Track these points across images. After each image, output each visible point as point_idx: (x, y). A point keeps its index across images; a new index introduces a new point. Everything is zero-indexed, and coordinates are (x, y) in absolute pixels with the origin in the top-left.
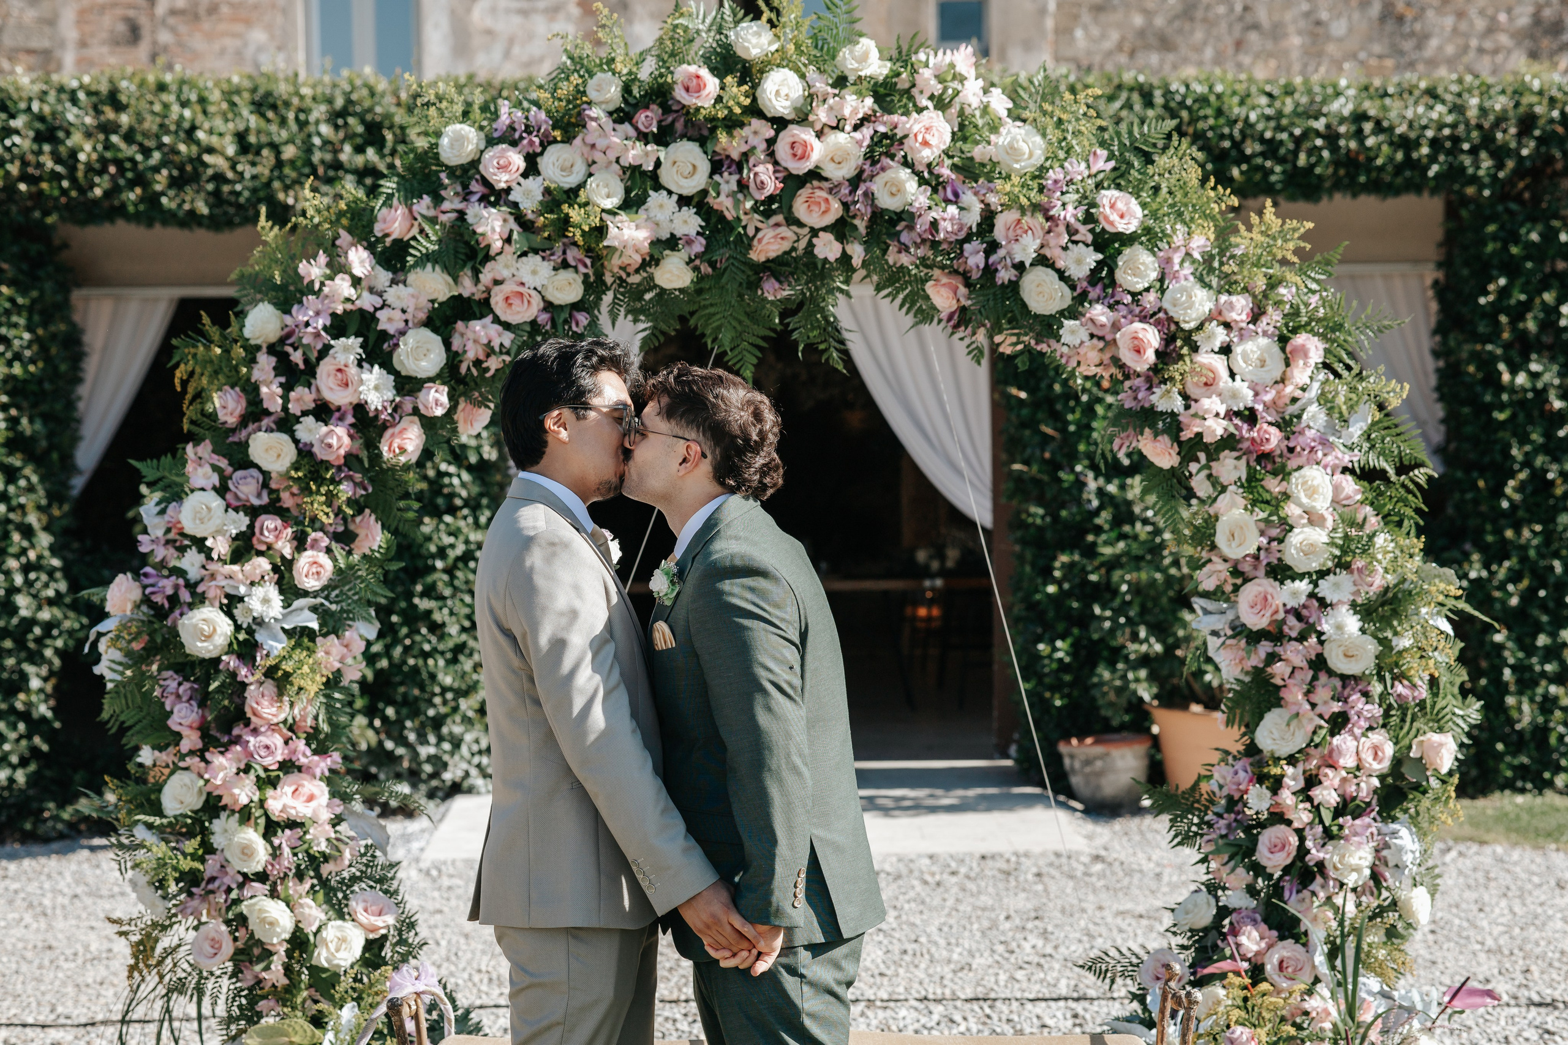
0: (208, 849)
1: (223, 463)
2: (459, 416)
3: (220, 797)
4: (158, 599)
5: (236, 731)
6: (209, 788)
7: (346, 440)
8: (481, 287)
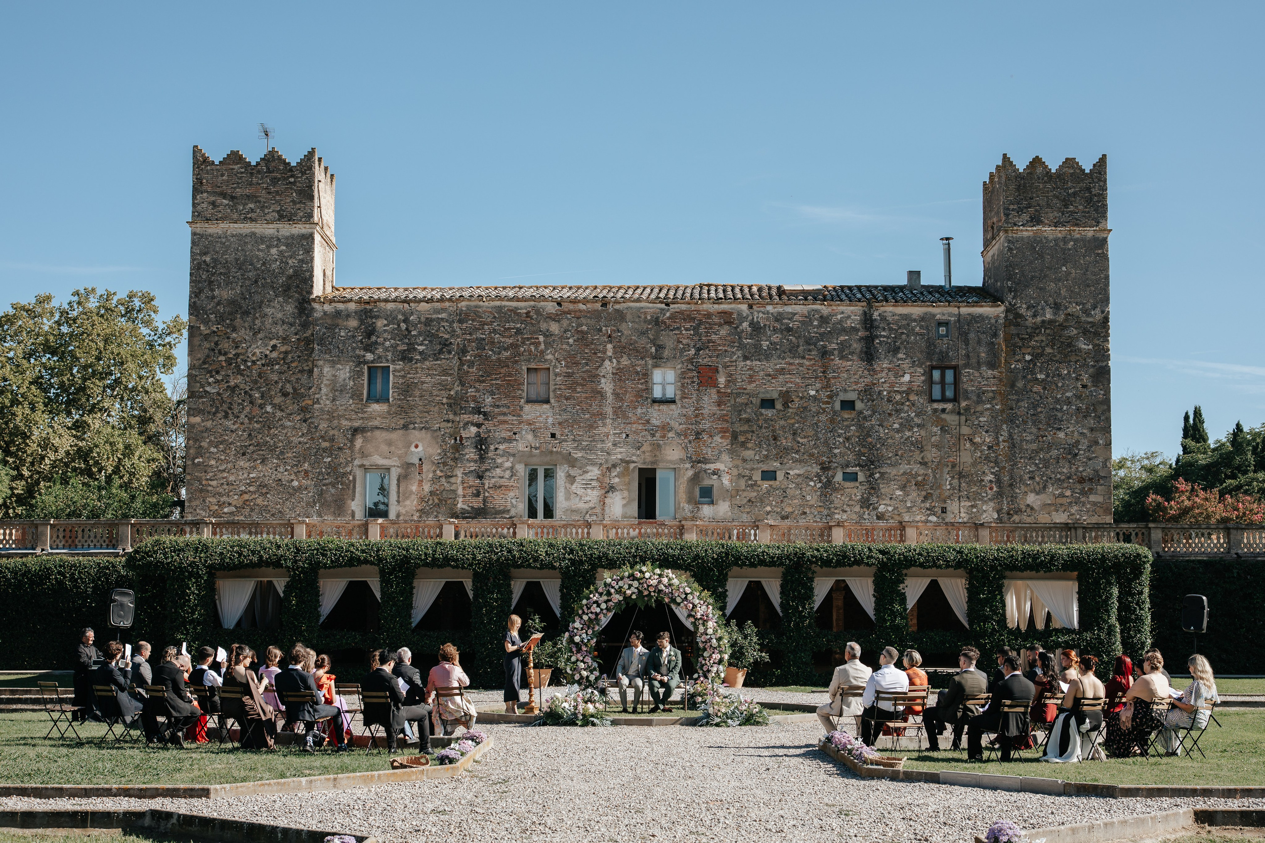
1: (580, 619)
4: (571, 636)
7: (595, 617)
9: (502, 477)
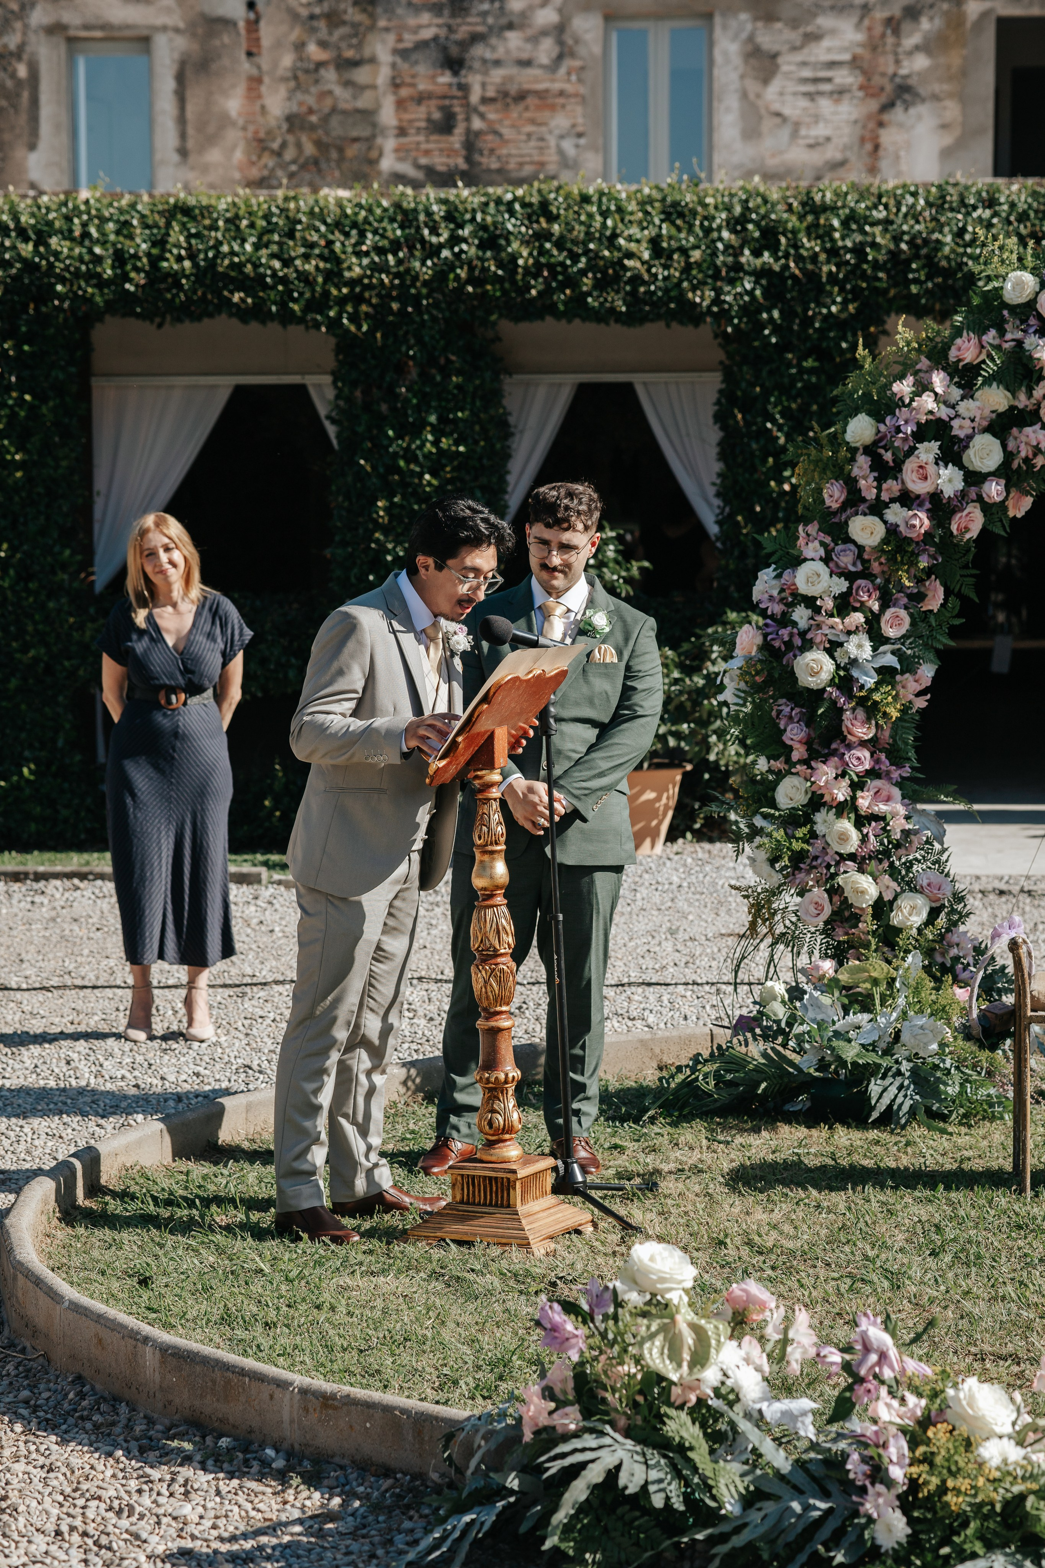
0: (813, 835)
1: (828, 540)
2: (1010, 503)
3: (822, 796)
4: (777, 644)
5: (834, 746)
6: (814, 788)
7: (927, 522)
8: (1033, 401)
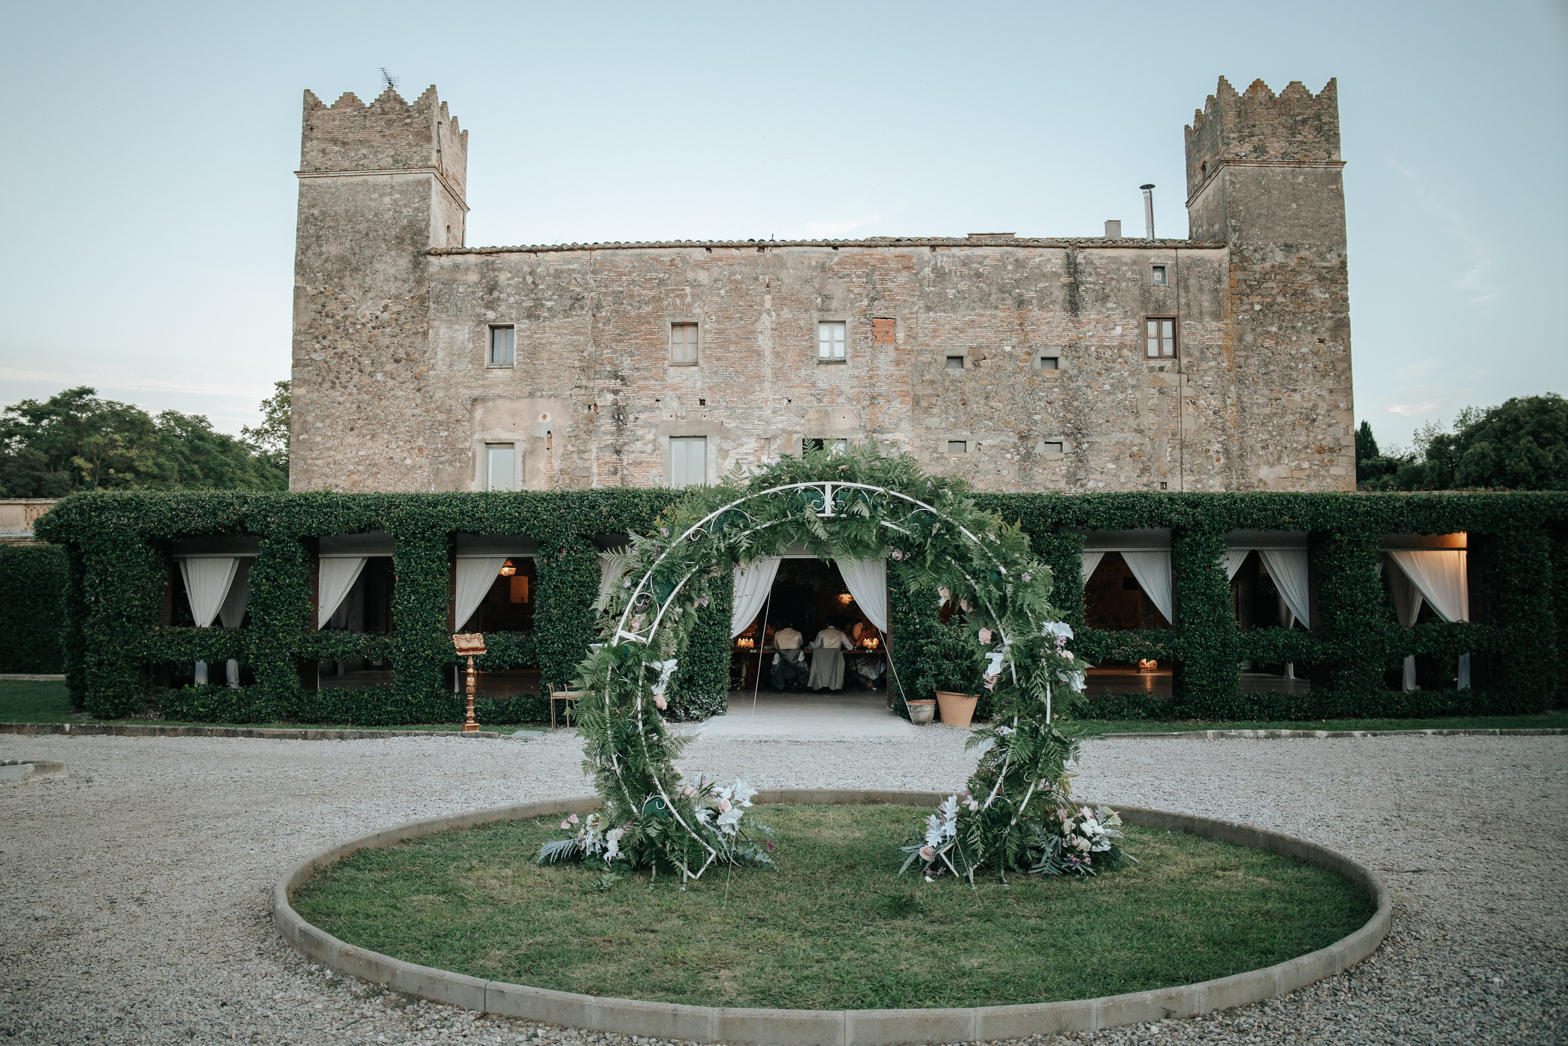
9: (643, 452)
